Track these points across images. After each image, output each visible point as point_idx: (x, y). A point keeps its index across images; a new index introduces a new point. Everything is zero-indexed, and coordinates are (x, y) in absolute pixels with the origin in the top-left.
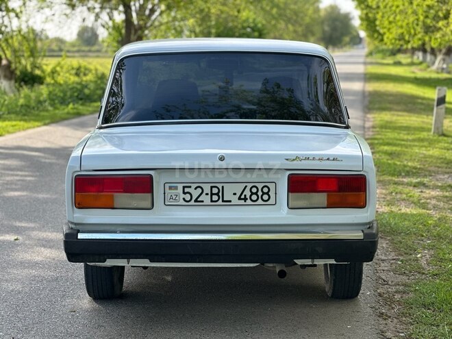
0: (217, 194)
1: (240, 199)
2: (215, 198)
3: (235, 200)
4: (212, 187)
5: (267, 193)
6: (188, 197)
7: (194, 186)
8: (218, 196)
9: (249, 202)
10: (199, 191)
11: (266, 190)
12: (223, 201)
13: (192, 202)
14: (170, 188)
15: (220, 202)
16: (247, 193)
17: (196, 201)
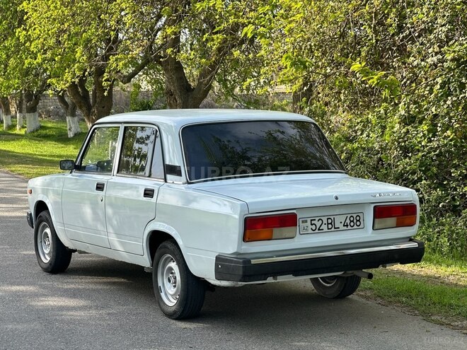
0: (331, 224)
1: (344, 226)
2: (330, 226)
3: (342, 227)
4: (328, 219)
5: (359, 221)
6: (314, 227)
7: (317, 219)
8: (331, 225)
9: (349, 227)
10: (320, 221)
11: (358, 218)
12: (335, 228)
13: (317, 231)
14: (303, 222)
15: (333, 229)
16: (348, 221)
17: (319, 229)
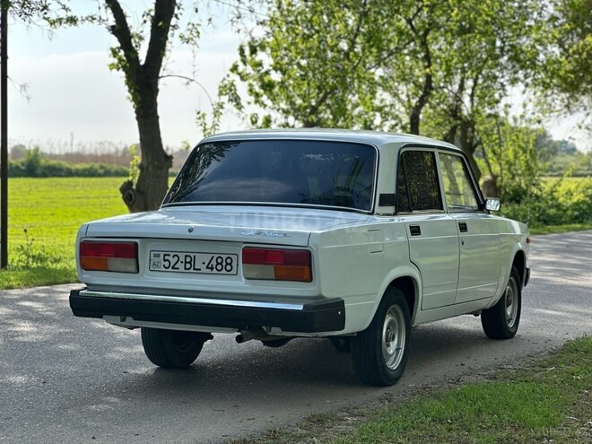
0: (190, 263)
1: (207, 268)
2: (188, 265)
3: (204, 269)
4: (186, 256)
5: (230, 264)
6: (167, 264)
7: (172, 254)
8: (190, 265)
9: (215, 271)
10: (176, 258)
11: (229, 261)
12: (194, 269)
13: (170, 269)
14: (155, 256)
15: (192, 270)
16: (214, 262)
17: (173, 268)
